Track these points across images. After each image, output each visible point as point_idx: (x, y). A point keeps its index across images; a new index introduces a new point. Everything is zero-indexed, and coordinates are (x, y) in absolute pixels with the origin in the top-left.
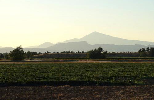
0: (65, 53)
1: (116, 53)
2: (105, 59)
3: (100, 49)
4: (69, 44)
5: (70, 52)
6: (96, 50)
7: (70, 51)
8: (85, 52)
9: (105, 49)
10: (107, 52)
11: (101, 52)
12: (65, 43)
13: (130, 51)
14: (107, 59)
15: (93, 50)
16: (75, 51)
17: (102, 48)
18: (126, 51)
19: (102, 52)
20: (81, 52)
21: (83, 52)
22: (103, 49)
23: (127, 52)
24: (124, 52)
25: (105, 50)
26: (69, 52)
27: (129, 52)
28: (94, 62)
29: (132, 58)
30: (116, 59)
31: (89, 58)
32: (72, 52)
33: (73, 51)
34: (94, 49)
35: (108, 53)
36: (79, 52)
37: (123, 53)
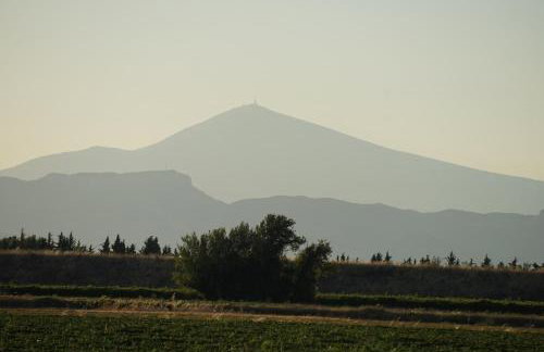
0: (17, 251)
1: (397, 260)
2: (310, 300)
3: (278, 229)
4: (54, 183)
5: (50, 247)
6: (242, 232)
7: (56, 240)
8: (167, 251)
9: (309, 231)
10: (324, 250)
11: (280, 247)
12: (27, 178)
13: (501, 257)
14: (323, 302)
15: (219, 234)
16: (92, 239)
17: (290, 223)
18: (470, 255)
19: (290, 254)
20: (140, 246)
21: (152, 245)
22: (298, 230)
23: (479, 262)
24: (452, 260)
25: (312, 240)
26: (44, 244)
27: (487, 261)
28: (217, 316)
29: (505, 302)
30: (392, 303)
31: (188, 291)
32: (66, 243)
33: (76, 238)
34: (229, 226)
35: (332, 258)
36: (119, 246)
37: (444, 263)
